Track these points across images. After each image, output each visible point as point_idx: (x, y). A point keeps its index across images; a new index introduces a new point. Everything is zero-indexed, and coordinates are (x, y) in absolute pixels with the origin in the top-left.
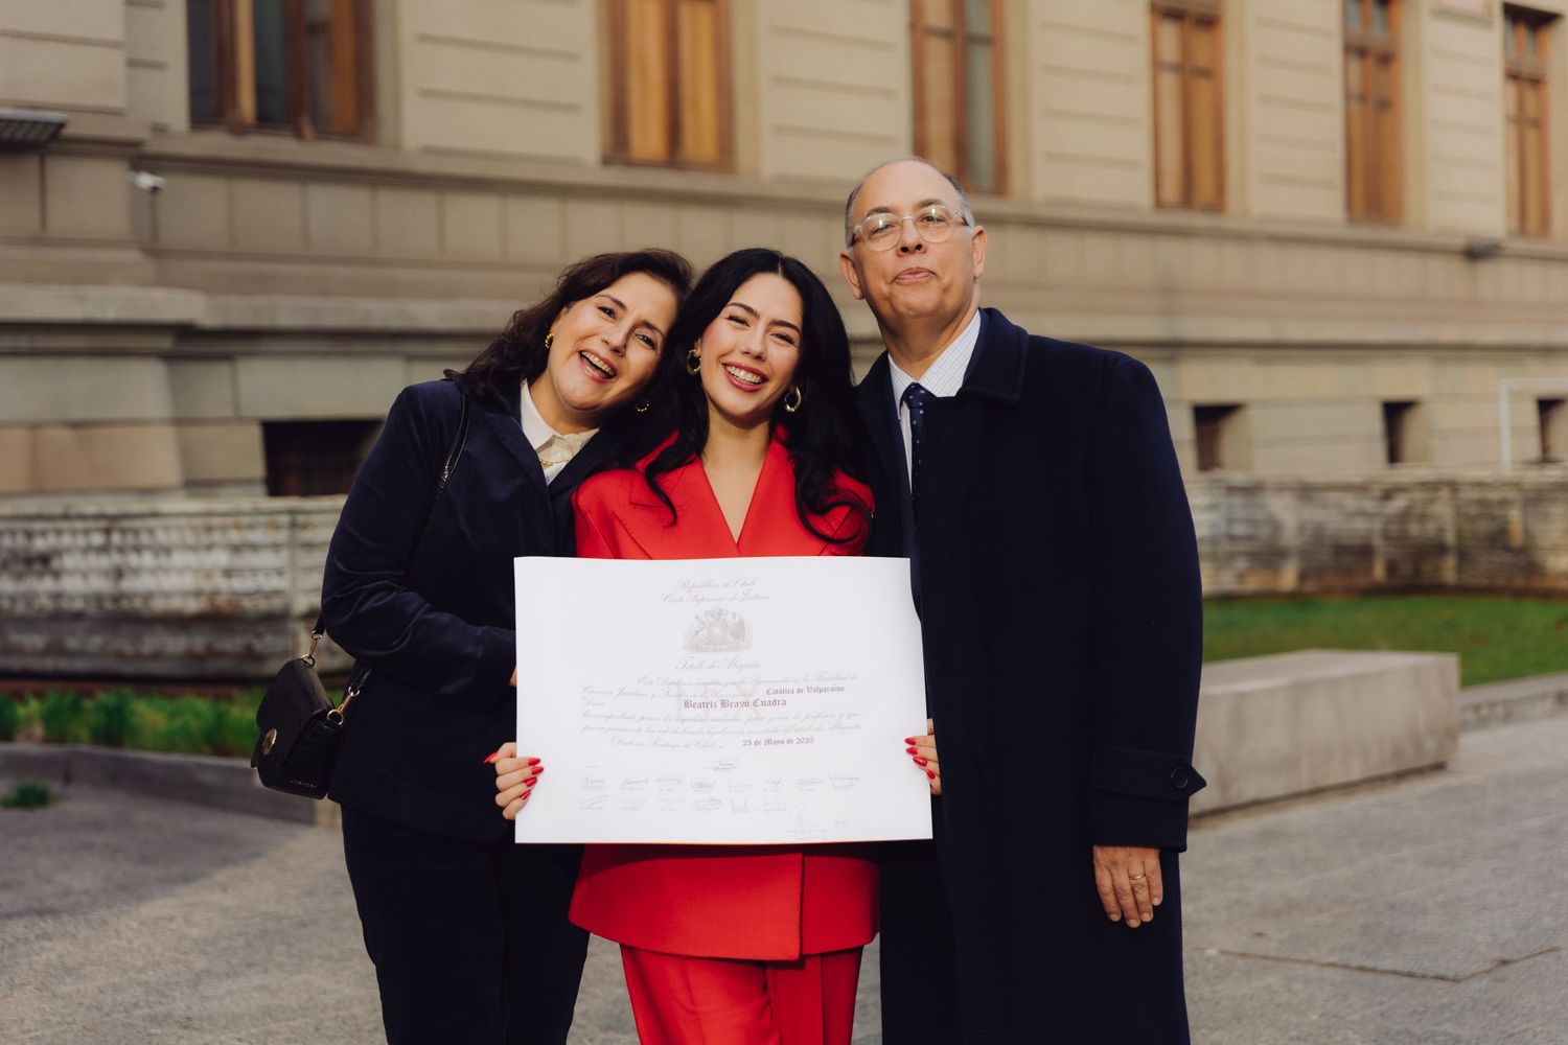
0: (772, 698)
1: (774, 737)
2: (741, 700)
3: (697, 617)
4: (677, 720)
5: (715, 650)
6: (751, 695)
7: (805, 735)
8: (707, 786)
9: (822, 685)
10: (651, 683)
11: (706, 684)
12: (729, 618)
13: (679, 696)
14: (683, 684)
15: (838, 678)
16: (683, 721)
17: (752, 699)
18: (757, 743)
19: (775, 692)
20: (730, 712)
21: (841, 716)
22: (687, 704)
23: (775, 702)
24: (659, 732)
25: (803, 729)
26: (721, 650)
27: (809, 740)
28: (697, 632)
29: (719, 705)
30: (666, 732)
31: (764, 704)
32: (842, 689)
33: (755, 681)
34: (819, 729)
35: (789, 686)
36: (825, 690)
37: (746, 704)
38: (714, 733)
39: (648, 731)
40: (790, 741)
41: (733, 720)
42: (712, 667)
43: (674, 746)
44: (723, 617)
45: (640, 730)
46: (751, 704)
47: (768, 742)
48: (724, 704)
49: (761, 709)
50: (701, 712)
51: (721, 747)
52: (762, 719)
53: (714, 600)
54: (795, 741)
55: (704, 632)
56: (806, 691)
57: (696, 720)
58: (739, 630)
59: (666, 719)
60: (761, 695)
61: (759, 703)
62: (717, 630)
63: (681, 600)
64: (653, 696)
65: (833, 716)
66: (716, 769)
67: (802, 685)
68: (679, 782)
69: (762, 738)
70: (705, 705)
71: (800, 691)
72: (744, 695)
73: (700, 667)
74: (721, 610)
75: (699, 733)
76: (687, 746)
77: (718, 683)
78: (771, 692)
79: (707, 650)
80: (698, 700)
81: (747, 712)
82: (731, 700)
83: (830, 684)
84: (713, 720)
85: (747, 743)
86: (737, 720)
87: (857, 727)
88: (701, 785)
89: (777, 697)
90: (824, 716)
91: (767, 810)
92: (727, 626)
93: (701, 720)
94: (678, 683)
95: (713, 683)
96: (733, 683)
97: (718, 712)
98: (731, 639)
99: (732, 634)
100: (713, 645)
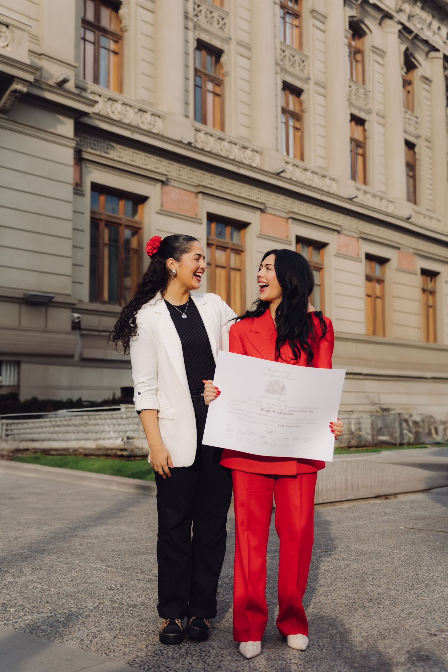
0: (290, 412)
1: (288, 425)
2: (280, 411)
3: (270, 381)
5: (274, 393)
6: (283, 410)
7: (298, 425)
8: (265, 438)
9: (306, 410)
10: (252, 400)
11: (269, 404)
12: (280, 384)
13: (260, 406)
14: (262, 402)
15: (312, 408)
16: (260, 415)
17: (283, 412)
18: (282, 426)
19: (291, 411)
20: (276, 415)
22: (262, 410)
23: (290, 414)
24: (252, 417)
26: (276, 393)
28: (269, 386)
29: (272, 412)
30: (254, 417)
31: (287, 414)
32: (313, 412)
33: (285, 406)
34: (303, 424)
35: (296, 410)
37: (281, 413)
38: (269, 421)
39: (249, 416)
41: (276, 417)
42: (272, 399)
43: (256, 423)
44: (278, 383)
45: (246, 415)
47: (286, 426)
48: (274, 412)
50: (266, 413)
51: (271, 425)
52: (285, 418)
53: (276, 376)
54: (295, 427)
55: (272, 386)
57: (264, 415)
58: (283, 388)
59: (255, 413)
60: (286, 411)
62: (276, 387)
63: (266, 374)
64: (252, 405)
68: (257, 434)
70: (268, 411)
71: (299, 411)
73: (269, 398)
74: (278, 380)
75: (265, 420)
76: (260, 423)
77: (273, 405)
79: (272, 393)
80: (265, 409)
81: (281, 416)
82: (276, 411)
83: (309, 410)
84: (270, 416)
87: (314, 424)
88: (262, 437)
89: (292, 413)
90: (305, 420)
92: (279, 386)
93: (266, 416)
94: (260, 402)
95: (271, 404)
96: (278, 405)
97: (272, 414)
98: (280, 391)
99: (280, 389)
100: (274, 391)
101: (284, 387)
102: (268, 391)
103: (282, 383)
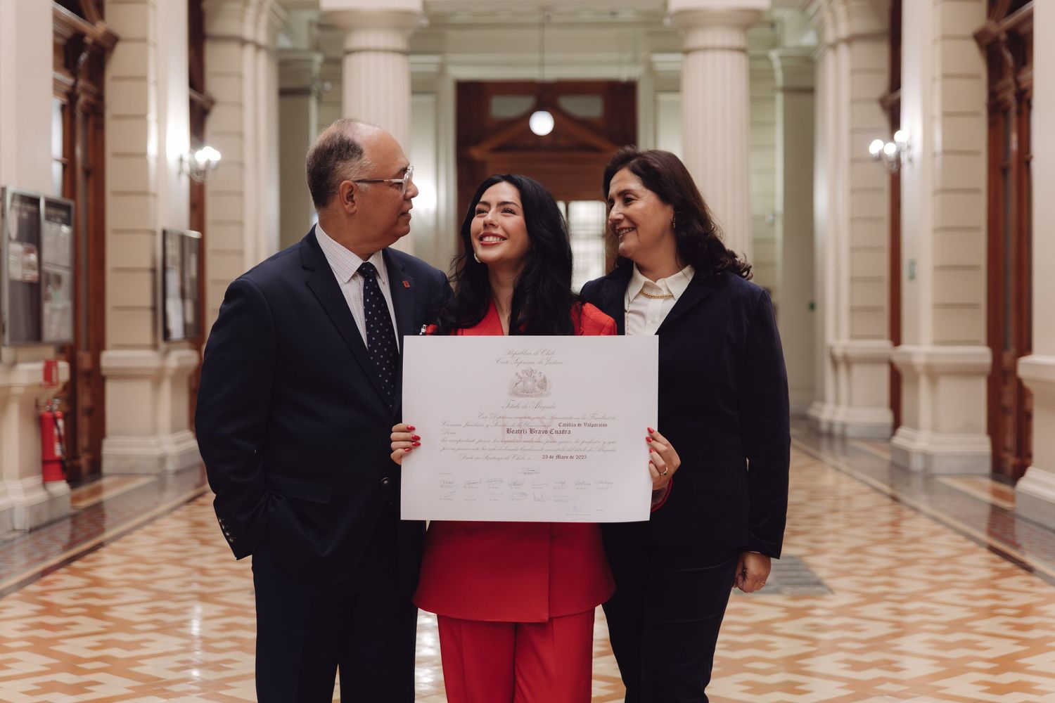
0: (562, 429)
1: (563, 454)
2: (543, 429)
3: (517, 374)
4: (502, 442)
5: (527, 396)
6: (549, 426)
7: (581, 453)
8: (519, 485)
9: (594, 422)
10: (486, 417)
11: (520, 418)
12: (537, 375)
13: (504, 426)
14: (506, 418)
15: (604, 418)
16: (506, 442)
17: (549, 429)
18: (551, 457)
19: (564, 425)
20: (536, 436)
21: (604, 443)
22: (508, 431)
23: (564, 432)
24: (490, 450)
25: (580, 450)
26: (531, 396)
27: (584, 457)
28: (516, 384)
29: (528, 431)
30: (494, 449)
31: (557, 432)
32: (606, 425)
34: (590, 450)
35: (573, 422)
36: (596, 425)
37: (546, 432)
38: (524, 450)
39: (483, 449)
40: (571, 457)
41: (536, 442)
42: (525, 407)
43: (499, 459)
44: (533, 375)
45: (478, 449)
46: (549, 432)
47: (558, 457)
48: (531, 431)
49: (555, 436)
50: (517, 436)
51: (529, 459)
52: (555, 442)
53: (528, 363)
54: (575, 457)
55: (521, 383)
56: (583, 425)
57: (513, 442)
58: (543, 384)
59: (494, 441)
60: (555, 426)
61: (554, 432)
62: (529, 383)
63: (507, 362)
64: (487, 426)
65: (599, 443)
66: (525, 474)
67: (582, 422)
68: (501, 482)
69: (555, 454)
70: (519, 432)
71: (579, 425)
72: (544, 426)
73: (518, 406)
74: (532, 370)
75: (515, 450)
76: (508, 458)
77: (528, 418)
78: (562, 425)
79: (522, 396)
80: (514, 428)
81: (545, 437)
82: (536, 429)
83: (598, 422)
84: (524, 442)
85: (545, 457)
86: (539, 442)
87: (614, 450)
88: (515, 484)
89: (566, 428)
90: (594, 442)
91: (555, 500)
92: (535, 381)
93: (517, 442)
94: (503, 418)
95: (525, 418)
96: (538, 418)
97: (528, 436)
98: (538, 389)
99: (538, 386)
100: (526, 393)
101: (544, 380)
102: (516, 394)
103: (541, 373)
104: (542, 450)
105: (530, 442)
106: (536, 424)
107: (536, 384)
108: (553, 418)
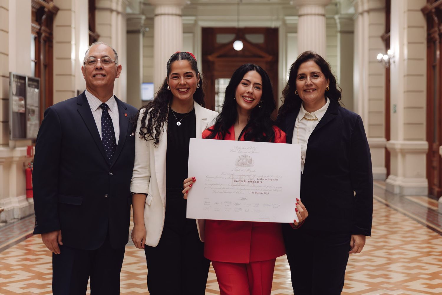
1: (258, 192)
2: (250, 180)
3: (239, 156)
4: (232, 185)
5: (244, 166)
6: (253, 179)
7: (266, 192)
8: (239, 204)
9: (272, 178)
10: (225, 174)
11: (240, 175)
12: (248, 158)
13: (233, 178)
14: (234, 175)
15: (277, 177)
16: (233, 185)
17: (252, 181)
18: (253, 193)
20: (246, 184)
21: (277, 187)
22: (234, 181)
23: (259, 182)
24: (226, 189)
25: (266, 190)
26: (245, 166)
27: (268, 193)
28: (239, 161)
29: (243, 181)
30: (229, 189)
31: (256, 182)
32: (278, 180)
33: (254, 175)
34: (270, 190)
35: (263, 178)
36: (273, 180)
37: (251, 182)
38: (241, 189)
39: (223, 188)
40: (262, 193)
41: (247, 186)
42: (242, 171)
43: (230, 193)
44: (246, 157)
45: (221, 188)
47: (256, 193)
48: (245, 181)
49: (255, 183)
50: (238, 183)
52: (255, 186)
53: (244, 152)
54: (264, 193)
55: (241, 160)
56: (267, 179)
57: (237, 185)
58: (251, 161)
59: (228, 185)
60: (255, 179)
61: (254, 182)
62: (244, 161)
63: (235, 152)
64: (225, 178)
65: (274, 187)
66: (241, 200)
67: (267, 178)
68: (231, 203)
69: (255, 192)
70: (240, 181)
71: (266, 179)
72: (251, 179)
73: (239, 170)
74: (246, 155)
75: (237, 189)
76: (234, 193)
77: (244, 175)
78: (258, 179)
79: (241, 166)
80: (237, 180)
81: (251, 184)
82: (247, 180)
83: (274, 178)
84: (241, 186)
85: (250, 193)
86: (248, 186)
87: (281, 191)
88: (237, 204)
89: (260, 181)
90: (272, 187)
91: (254, 212)
92: (247, 160)
93: (238, 185)
94: (232, 175)
95: (242, 175)
96: (248, 176)
97: (243, 183)
98: (248, 163)
99: (248, 162)
100: (243, 164)
101: (251, 159)
102: (239, 165)
103: (249, 157)
104: (249, 189)
105: (244, 186)
106: (247, 178)
107: (247, 161)
108: (254, 176)
